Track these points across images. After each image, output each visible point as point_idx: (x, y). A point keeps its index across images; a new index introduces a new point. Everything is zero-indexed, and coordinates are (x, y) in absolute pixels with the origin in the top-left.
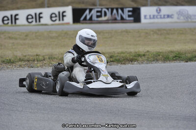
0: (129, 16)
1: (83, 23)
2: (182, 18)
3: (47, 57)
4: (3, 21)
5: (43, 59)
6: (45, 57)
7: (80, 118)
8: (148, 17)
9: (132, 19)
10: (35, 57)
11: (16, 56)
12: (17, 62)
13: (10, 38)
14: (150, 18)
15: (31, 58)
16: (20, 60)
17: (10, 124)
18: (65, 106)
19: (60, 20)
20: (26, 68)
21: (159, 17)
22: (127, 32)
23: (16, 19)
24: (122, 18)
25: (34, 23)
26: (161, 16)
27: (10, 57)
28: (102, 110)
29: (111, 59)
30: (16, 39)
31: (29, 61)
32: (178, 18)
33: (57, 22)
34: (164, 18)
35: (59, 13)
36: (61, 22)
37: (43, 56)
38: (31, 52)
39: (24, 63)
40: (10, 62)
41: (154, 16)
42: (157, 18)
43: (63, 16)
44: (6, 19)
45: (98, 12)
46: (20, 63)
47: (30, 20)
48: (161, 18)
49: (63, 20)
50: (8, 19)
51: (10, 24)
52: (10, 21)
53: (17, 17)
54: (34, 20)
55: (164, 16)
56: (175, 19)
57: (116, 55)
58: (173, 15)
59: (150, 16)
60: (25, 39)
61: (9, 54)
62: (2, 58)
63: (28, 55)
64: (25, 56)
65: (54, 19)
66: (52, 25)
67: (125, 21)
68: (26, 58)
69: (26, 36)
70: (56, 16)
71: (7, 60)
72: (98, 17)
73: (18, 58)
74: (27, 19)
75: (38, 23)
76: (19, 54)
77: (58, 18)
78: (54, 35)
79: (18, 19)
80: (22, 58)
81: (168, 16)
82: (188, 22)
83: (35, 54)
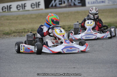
0: (79, 3)
1: (51, 8)
2: (111, 2)
3: (30, 30)
4: (2, 9)
5: (28, 31)
6: (29, 30)
7: (52, 65)
8: (90, 3)
9: (80, 4)
10: (23, 30)
11: (12, 30)
12: (12, 33)
13: (7, 19)
14: (92, 3)
15: (21, 31)
16: (14, 32)
17: (10, 71)
18: (42, 59)
19: (37, 7)
20: (18, 37)
21: (97, 2)
22: (78, 12)
23: (10, 8)
24: (75, 4)
25: (21, 10)
26: (98, 2)
27: (8, 31)
28: (65, 60)
29: (69, 29)
30: (11, 20)
31: (19, 33)
32: (109, 3)
33: (35, 8)
34: (100, 3)
35: (36, 3)
36: (38, 8)
37: (28, 30)
38: (20, 27)
39: (17, 34)
40: (8, 34)
41: (94, 2)
42: (96, 3)
43: (39, 5)
44: (4, 8)
45: (59, 1)
46: (14, 34)
47: (19, 8)
48: (98, 3)
49: (39, 7)
50: (5, 8)
51: (7, 11)
52: (7, 10)
53: (11, 7)
54: (21, 8)
55: (100, 2)
56: (106, 3)
57: (72, 27)
58: (105, 1)
59: (91, 2)
60: (16, 20)
61: (7, 29)
62: (3, 31)
63: (19, 29)
64: (17, 30)
65: (33, 7)
66: (32, 10)
67: (76, 6)
68: (18, 31)
69: (17, 18)
70: (34, 5)
71: (6, 32)
72: (60, 4)
73: (13, 31)
74: (17, 7)
75: (24, 10)
76: (13, 29)
77: (35, 6)
78: (34, 16)
79: (11, 8)
80: (15, 31)
81: (102, 2)
82: (114, 5)
83: (23, 28)
